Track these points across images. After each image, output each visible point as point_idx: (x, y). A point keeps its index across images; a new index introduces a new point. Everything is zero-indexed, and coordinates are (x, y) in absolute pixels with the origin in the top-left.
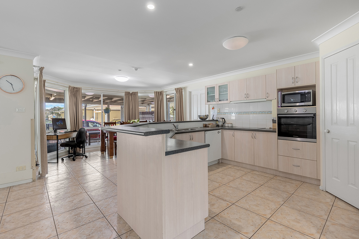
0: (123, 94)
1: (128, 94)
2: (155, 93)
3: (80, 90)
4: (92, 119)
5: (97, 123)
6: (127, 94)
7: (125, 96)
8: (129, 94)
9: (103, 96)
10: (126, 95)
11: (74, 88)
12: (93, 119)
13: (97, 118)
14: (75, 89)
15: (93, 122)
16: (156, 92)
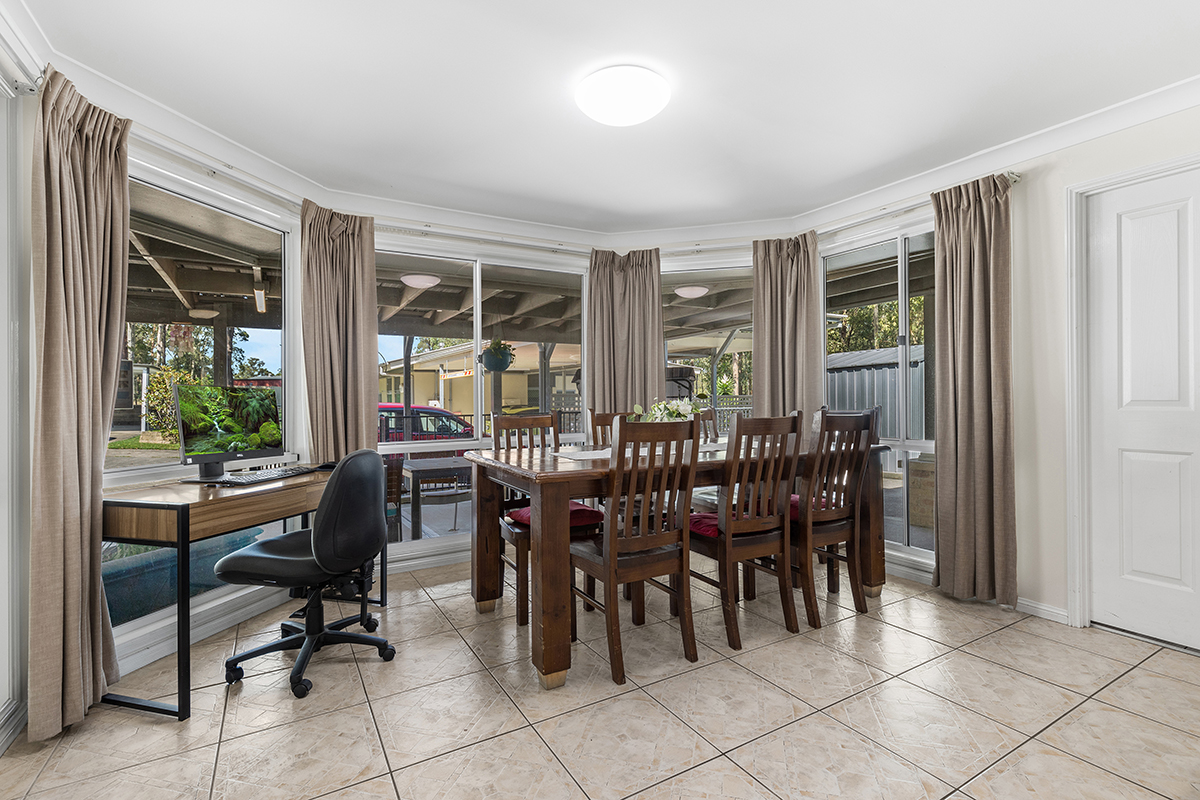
0: (580, 267)
1: (605, 266)
2: (761, 253)
3: (366, 234)
4: (432, 404)
5: (450, 417)
6: (605, 262)
7: (591, 274)
8: (613, 261)
9: (485, 283)
10: (594, 268)
11: (333, 215)
12: (436, 402)
13: (450, 400)
14: (337, 222)
15: (436, 414)
16: (767, 243)
